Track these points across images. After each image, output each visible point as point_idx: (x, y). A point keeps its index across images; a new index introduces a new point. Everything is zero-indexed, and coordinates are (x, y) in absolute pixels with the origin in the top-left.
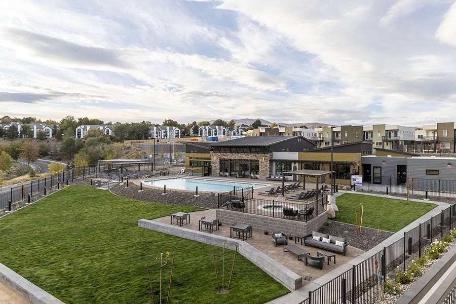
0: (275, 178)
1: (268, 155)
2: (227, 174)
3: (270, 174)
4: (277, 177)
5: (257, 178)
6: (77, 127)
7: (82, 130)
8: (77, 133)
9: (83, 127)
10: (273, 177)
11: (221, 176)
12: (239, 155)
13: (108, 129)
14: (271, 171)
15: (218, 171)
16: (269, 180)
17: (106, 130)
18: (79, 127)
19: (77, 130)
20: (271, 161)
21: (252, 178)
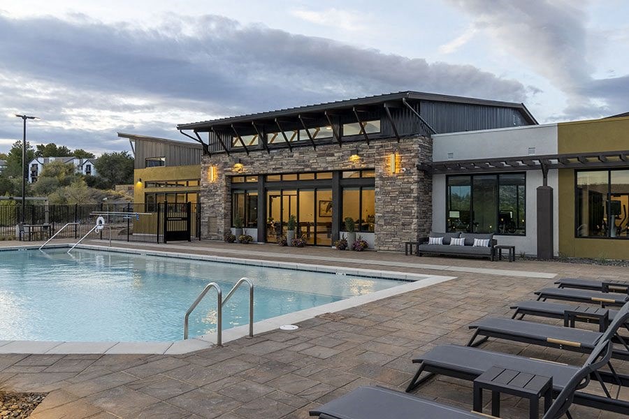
0: (446, 243)
1: (414, 145)
2: (253, 233)
3: (420, 229)
4: (454, 241)
5: (363, 248)
6: (30, 161)
7: (40, 167)
8: (30, 172)
9: (41, 160)
10: (439, 240)
11: (230, 240)
12: (296, 155)
13: (90, 163)
14: (426, 214)
15: (221, 224)
16: (420, 254)
17: (85, 167)
18: (34, 162)
19: (30, 166)
20: (428, 171)
21: (343, 247)
